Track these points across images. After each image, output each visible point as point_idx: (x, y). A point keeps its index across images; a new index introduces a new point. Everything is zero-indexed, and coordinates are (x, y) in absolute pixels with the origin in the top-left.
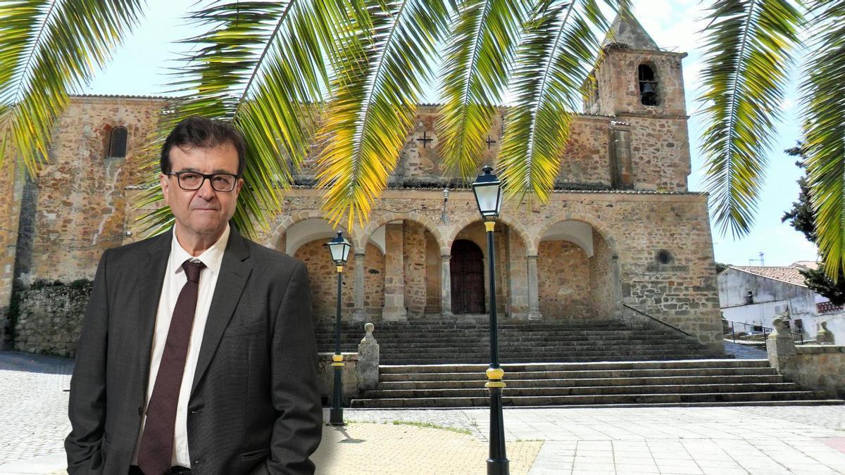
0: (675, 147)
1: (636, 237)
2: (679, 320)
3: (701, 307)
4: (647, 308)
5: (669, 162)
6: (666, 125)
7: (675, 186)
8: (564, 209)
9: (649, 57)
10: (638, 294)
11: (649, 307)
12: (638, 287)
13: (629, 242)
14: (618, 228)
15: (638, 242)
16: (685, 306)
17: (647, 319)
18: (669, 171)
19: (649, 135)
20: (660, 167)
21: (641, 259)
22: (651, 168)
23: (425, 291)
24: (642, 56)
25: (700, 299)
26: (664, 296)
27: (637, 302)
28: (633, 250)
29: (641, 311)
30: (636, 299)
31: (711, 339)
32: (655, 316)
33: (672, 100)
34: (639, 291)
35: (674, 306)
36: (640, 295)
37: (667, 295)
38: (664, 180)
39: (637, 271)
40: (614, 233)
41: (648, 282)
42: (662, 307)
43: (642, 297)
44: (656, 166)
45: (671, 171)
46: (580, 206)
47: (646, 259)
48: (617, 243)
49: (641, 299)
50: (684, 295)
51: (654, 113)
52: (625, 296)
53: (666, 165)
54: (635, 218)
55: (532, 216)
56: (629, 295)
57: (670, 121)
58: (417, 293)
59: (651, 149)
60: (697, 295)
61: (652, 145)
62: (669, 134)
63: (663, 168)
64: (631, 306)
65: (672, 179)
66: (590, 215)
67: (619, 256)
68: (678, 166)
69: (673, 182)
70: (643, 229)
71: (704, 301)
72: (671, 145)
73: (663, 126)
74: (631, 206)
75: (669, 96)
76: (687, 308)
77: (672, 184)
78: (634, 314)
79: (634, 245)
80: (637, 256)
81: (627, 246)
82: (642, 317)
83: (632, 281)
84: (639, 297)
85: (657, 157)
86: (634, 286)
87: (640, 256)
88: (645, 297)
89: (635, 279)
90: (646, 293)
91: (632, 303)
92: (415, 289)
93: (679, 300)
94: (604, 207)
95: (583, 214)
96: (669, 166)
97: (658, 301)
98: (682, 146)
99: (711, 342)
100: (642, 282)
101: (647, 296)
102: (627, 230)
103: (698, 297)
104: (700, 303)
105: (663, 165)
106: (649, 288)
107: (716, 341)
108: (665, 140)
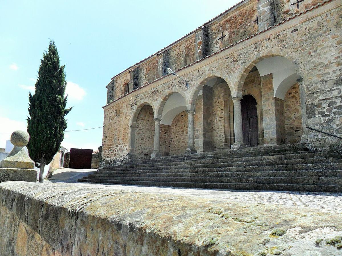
1: (323, 51)
4: (335, 127)
8: (256, 50)
10: (324, 113)
11: (337, 125)
12: (325, 105)
13: (314, 59)
14: (303, 50)
15: (326, 56)
17: (335, 140)
21: (329, 73)
23: (224, 134)
27: (323, 122)
28: (319, 67)
29: (328, 131)
30: (322, 118)
34: (325, 110)
36: (326, 113)
39: (323, 89)
40: (298, 56)
41: (337, 98)
43: (328, 115)
46: (268, 43)
47: (335, 72)
48: (301, 66)
49: (327, 118)
52: (309, 118)
54: (321, 32)
55: (233, 66)
56: (314, 115)
58: (220, 136)
64: (316, 128)
66: (276, 47)
67: (304, 77)
70: (331, 40)
74: (316, 22)
78: (320, 136)
79: (320, 61)
80: (323, 72)
81: (312, 65)
82: (328, 138)
83: (317, 101)
84: (325, 116)
86: (319, 105)
87: (327, 71)
88: (332, 115)
89: (321, 98)
90: (334, 110)
91: (317, 125)
92: (220, 134)
94: (289, 34)
95: (269, 49)
100: (328, 99)
101: (335, 113)
102: (312, 48)
106: (338, 104)
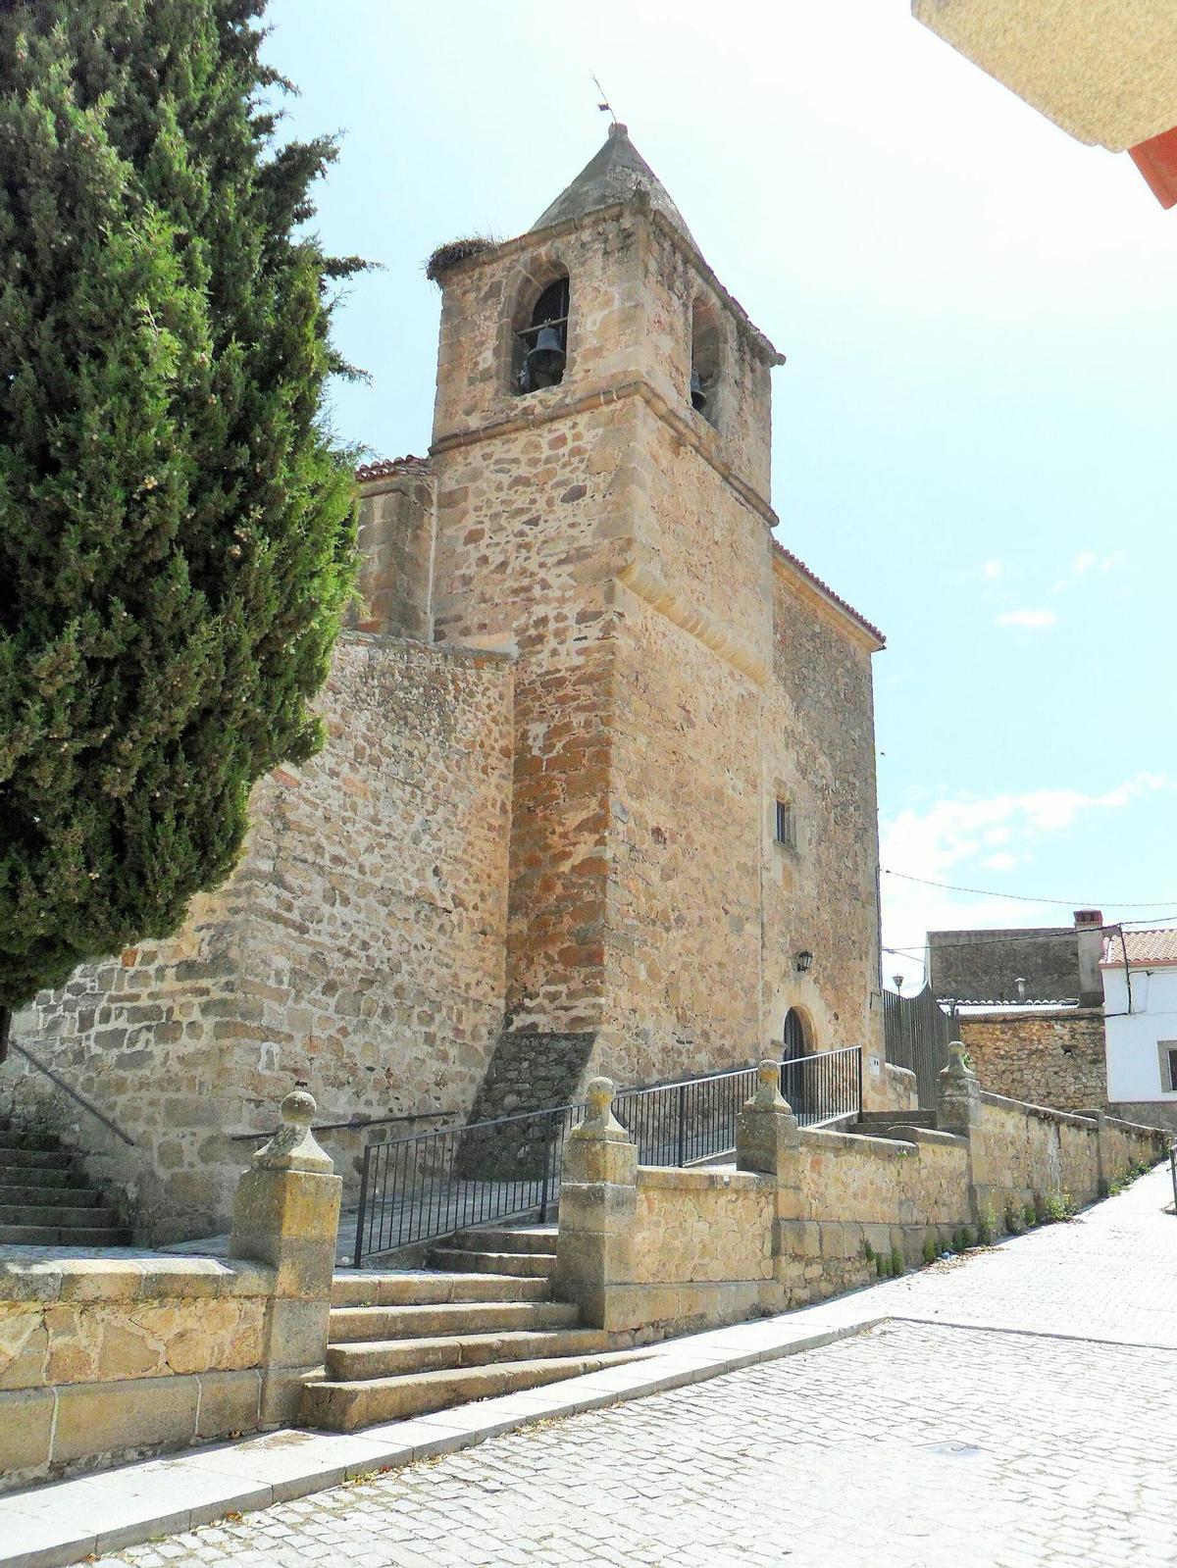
0: (589, 494)
2: (120, 1086)
3: (184, 1038)
4: (57, 1049)
5: (561, 548)
6: (569, 435)
7: (571, 622)
9: (543, 250)
10: (48, 1000)
11: (62, 1042)
16: (144, 1035)
17: (49, 1087)
18: (559, 579)
19: (519, 481)
20: (532, 574)
22: (507, 584)
24: (525, 257)
25: (186, 1007)
26: (104, 1004)
27: (40, 1026)
29: (41, 1058)
30: (41, 1016)
31: (187, 1159)
32: (66, 1073)
33: (597, 352)
35: (116, 1037)
36: (52, 1003)
37: (112, 999)
38: (539, 611)
42: (91, 1043)
43: (55, 1009)
44: (523, 572)
45: (565, 578)
49: (50, 1017)
50: (151, 995)
51: (538, 410)
53: (550, 561)
57: (582, 419)
59: (517, 524)
60: (184, 992)
61: (520, 511)
62: (575, 460)
63: (542, 573)
64: (24, 1042)
65: (562, 601)
68: (587, 556)
69: (565, 611)
71: (196, 1015)
72: (577, 493)
73: (561, 441)
75: (592, 342)
76: (147, 1042)
77: (565, 618)
78: (26, 1070)
82: (39, 1080)
84: (48, 1010)
85: (527, 546)
88: (61, 1009)
90: (66, 996)
91: (28, 1033)
93: (137, 1014)
96: (560, 562)
97: (86, 1022)
98: (610, 485)
99: (186, 1169)
103: (183, 1000)
104: (185, 1021)
105: (542, 565)
106: (76, 980)
107: (200, 1167)
108: (559, 484)
